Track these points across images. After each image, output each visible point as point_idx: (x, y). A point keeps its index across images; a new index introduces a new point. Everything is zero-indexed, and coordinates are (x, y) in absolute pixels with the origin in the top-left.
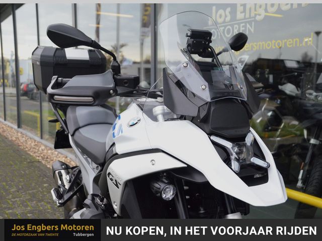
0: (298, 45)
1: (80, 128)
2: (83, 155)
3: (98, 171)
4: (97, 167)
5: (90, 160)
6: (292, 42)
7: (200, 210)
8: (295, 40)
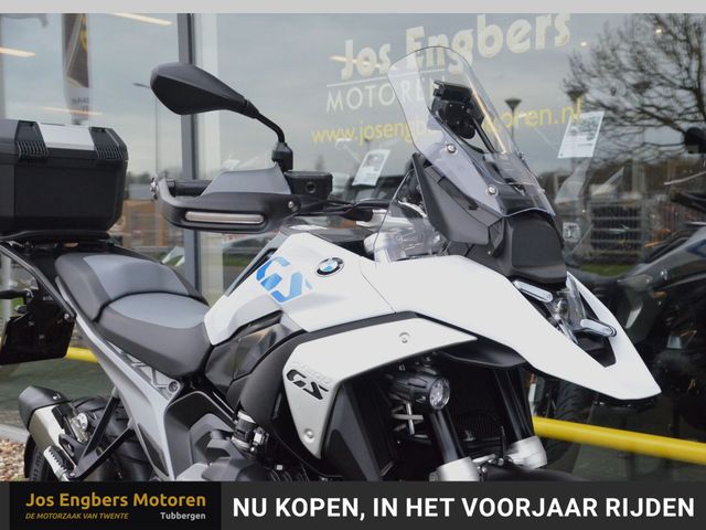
0: (550, 122)
1: (111, 302)
2: (129, 362)
3: (174, 394)
4: (172, 384)
5: (148, 371)
6: (536, 117)
7: (466, 437)
8: (542, 112)
